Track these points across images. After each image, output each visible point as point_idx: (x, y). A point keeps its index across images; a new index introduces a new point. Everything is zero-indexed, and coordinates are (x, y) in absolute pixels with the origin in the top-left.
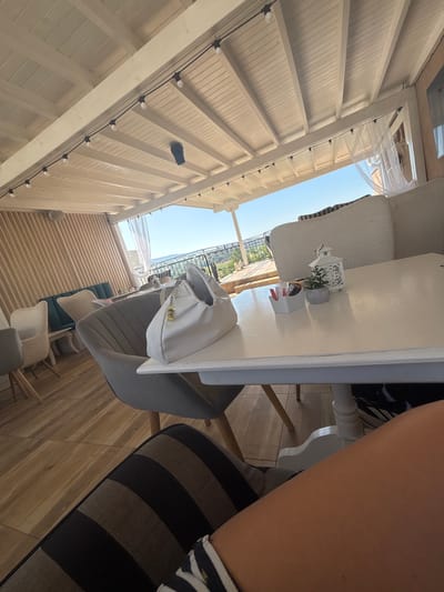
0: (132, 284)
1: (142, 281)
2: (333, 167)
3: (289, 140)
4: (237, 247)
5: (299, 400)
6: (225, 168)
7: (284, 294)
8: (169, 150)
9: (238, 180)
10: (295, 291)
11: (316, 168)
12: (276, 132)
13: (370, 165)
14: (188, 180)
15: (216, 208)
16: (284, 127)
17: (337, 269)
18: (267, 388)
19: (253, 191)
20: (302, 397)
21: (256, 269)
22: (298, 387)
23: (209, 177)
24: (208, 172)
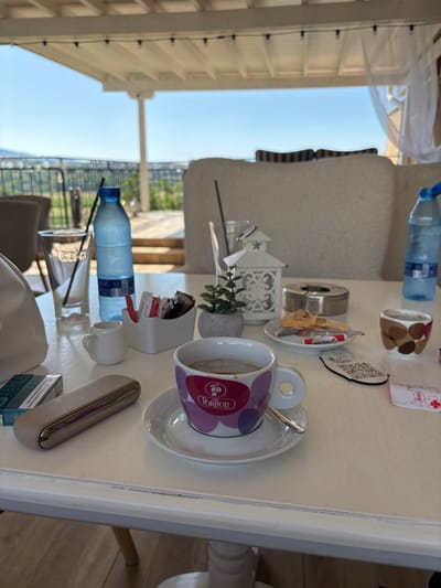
2: (334, 80)
4: (133, 171)
7: (153, 314)
9: (159, 41)
10: (177, 311)
11: (307, 72)
13: (389, 97)
15: (109, 82)
17: (270, 282)
19: (189, 73)
23: (105, 14)
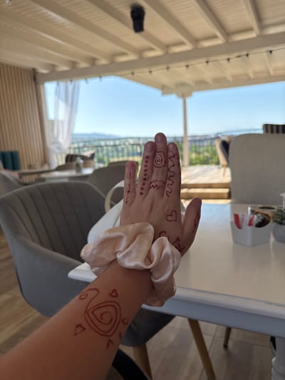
0: (45, 160)
1: (58, 160)
3: (272, 31)
5: (226, 346)
6: (188, 47)
7: (250, 224)
8: (128, 13)
9: (199, 65)
10: (262, 224)
12: (259, 18)
14: (140, 52)
15: (165, 89)
16: (269, 14)
18: (194, 324)
19: (215, 80)
20: (230, 344)
21: (197, 175)
22: (229, 330)
23: (167, 53)
24: (167, 47)
